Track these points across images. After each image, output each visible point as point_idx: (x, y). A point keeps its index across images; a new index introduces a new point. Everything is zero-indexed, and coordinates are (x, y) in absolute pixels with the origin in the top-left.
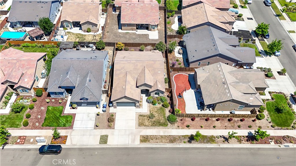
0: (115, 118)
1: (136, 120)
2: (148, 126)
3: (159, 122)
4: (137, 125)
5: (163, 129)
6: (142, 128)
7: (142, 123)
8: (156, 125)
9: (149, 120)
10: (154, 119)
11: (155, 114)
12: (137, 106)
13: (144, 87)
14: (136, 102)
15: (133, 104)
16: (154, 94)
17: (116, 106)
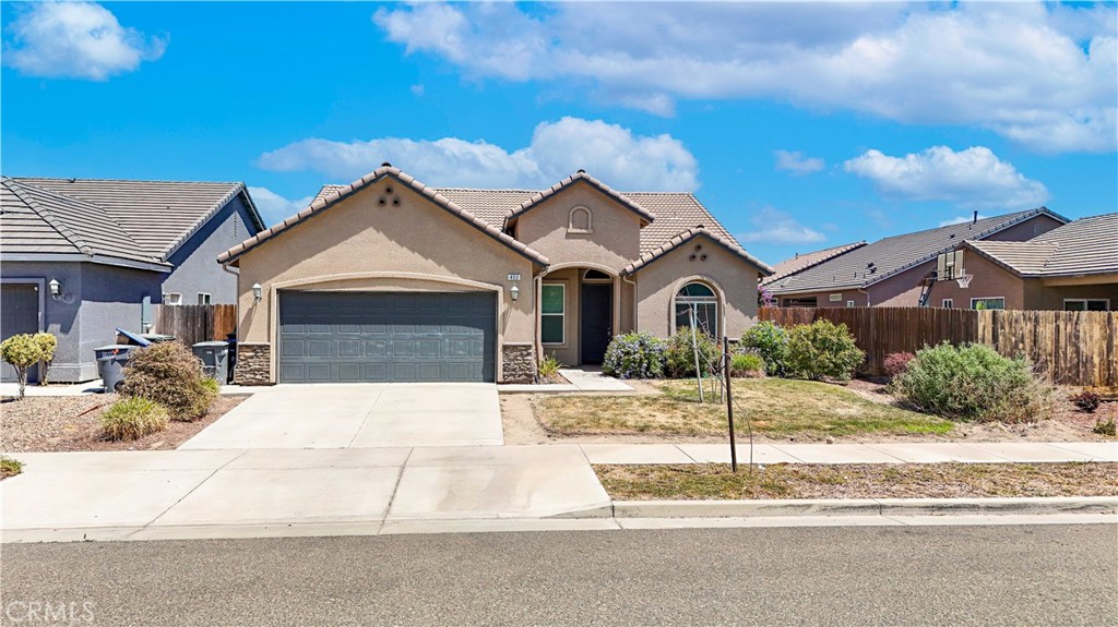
12: (512, 355)
13: (569, 236)
14: (500, 289)
15: (469, 338)
16: (667, 310)
17: (268, 372)
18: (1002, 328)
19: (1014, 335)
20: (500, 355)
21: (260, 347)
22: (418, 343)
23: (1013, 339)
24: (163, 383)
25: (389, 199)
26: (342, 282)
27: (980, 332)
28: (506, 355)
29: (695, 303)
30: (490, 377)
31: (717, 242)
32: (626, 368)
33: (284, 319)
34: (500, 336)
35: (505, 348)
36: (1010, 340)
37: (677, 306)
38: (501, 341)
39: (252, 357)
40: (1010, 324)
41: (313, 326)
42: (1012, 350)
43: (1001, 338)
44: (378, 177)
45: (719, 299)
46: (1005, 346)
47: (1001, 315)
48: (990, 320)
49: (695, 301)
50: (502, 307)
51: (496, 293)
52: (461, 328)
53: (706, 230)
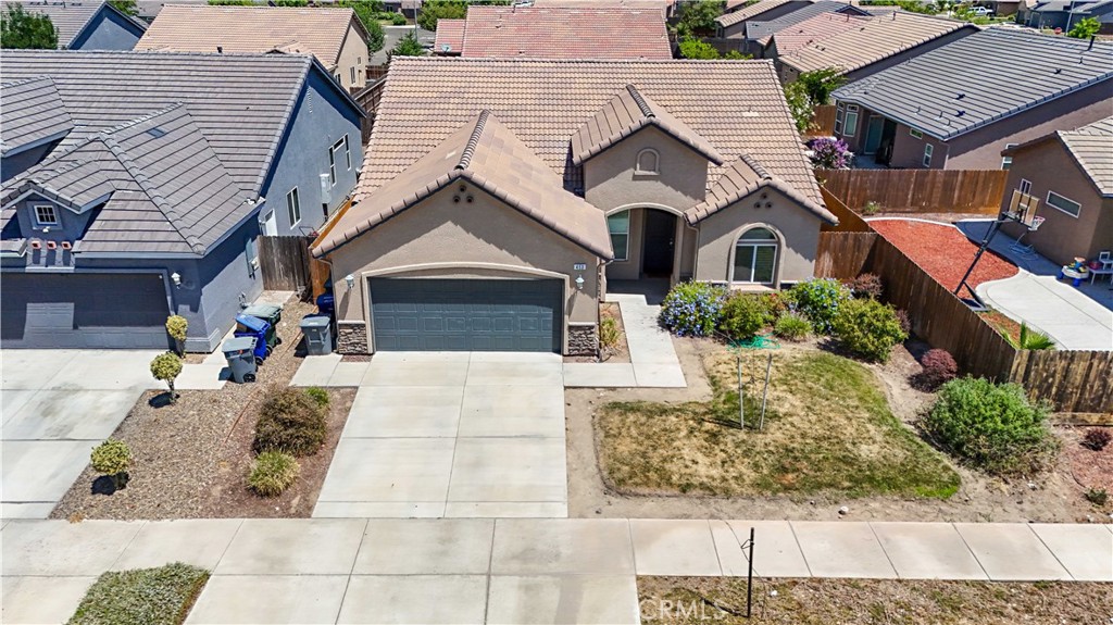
0: (340, 427)
1: (569, 444)
2: (728, 493)
3: (848, 461)
4: (590, 487)
5: (921, 518)
6: (649, 505)
7: (638, 460)
8: (819, 486)
9: (713, 437)
10: (775, 434)
11: (768, 396)
12: (577, 334)
13: (636, 178)
14: (567, 277)
15: (539, 316)
16: (726, 256)
17: (366, 345)
18: (1037, 364)
19: (1046, 371)
20: (566, 333)
21: (357, 325)
22: (494, 320)
23: (1045, 375)
24: (290, 431)
25: (463, 196)
26: (424, 271)
27: (1014, 368)
28: (571, 333)
29: (756, 246)
30: (557, 348)
31: (783, 194)
32: (681, 326)
33: (375, 299)
34: (566, 317)
35: (571, 328)
36: (1042, 375)
37: (738, 248)
38: (568, 322)
39: (350, 333)
40: (1045, 362)
41: (401, 305)
42: (1041, 383)
43: (1032, 373)
44: (451, 181)
45: (779, 243)
46: (1035, 380)
47: (1038, 354)
48: (1025, 358)
49: (756, 243)
50: (568, 292)
51: (563, 281)
52: (531, 307)
53: (773, 182)
